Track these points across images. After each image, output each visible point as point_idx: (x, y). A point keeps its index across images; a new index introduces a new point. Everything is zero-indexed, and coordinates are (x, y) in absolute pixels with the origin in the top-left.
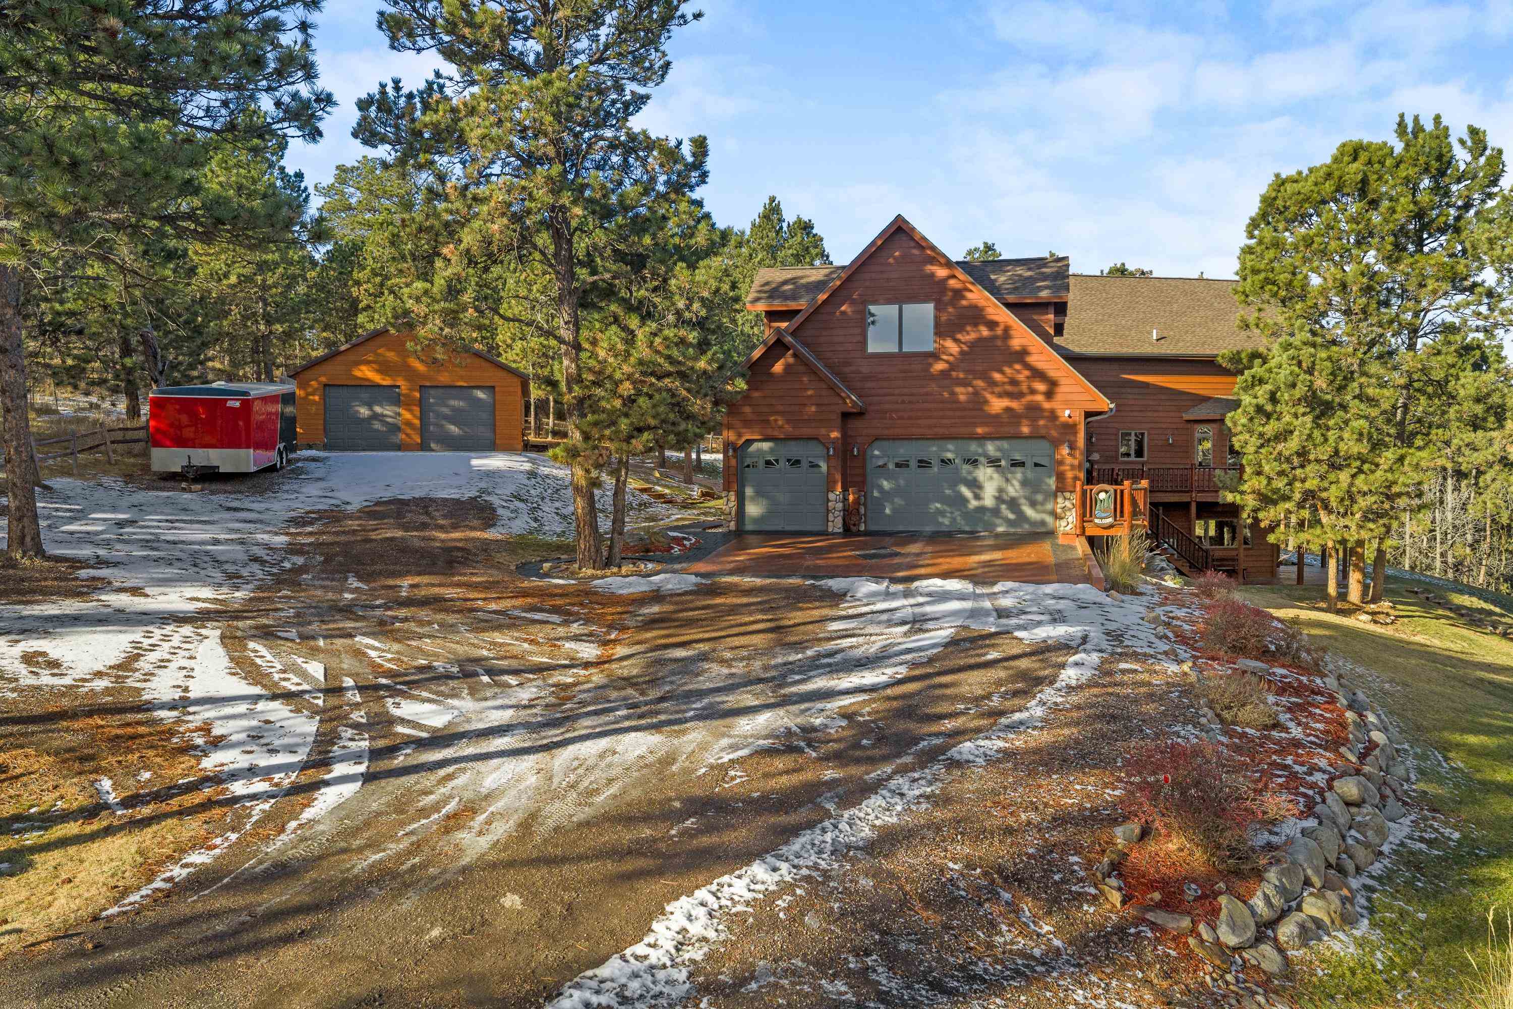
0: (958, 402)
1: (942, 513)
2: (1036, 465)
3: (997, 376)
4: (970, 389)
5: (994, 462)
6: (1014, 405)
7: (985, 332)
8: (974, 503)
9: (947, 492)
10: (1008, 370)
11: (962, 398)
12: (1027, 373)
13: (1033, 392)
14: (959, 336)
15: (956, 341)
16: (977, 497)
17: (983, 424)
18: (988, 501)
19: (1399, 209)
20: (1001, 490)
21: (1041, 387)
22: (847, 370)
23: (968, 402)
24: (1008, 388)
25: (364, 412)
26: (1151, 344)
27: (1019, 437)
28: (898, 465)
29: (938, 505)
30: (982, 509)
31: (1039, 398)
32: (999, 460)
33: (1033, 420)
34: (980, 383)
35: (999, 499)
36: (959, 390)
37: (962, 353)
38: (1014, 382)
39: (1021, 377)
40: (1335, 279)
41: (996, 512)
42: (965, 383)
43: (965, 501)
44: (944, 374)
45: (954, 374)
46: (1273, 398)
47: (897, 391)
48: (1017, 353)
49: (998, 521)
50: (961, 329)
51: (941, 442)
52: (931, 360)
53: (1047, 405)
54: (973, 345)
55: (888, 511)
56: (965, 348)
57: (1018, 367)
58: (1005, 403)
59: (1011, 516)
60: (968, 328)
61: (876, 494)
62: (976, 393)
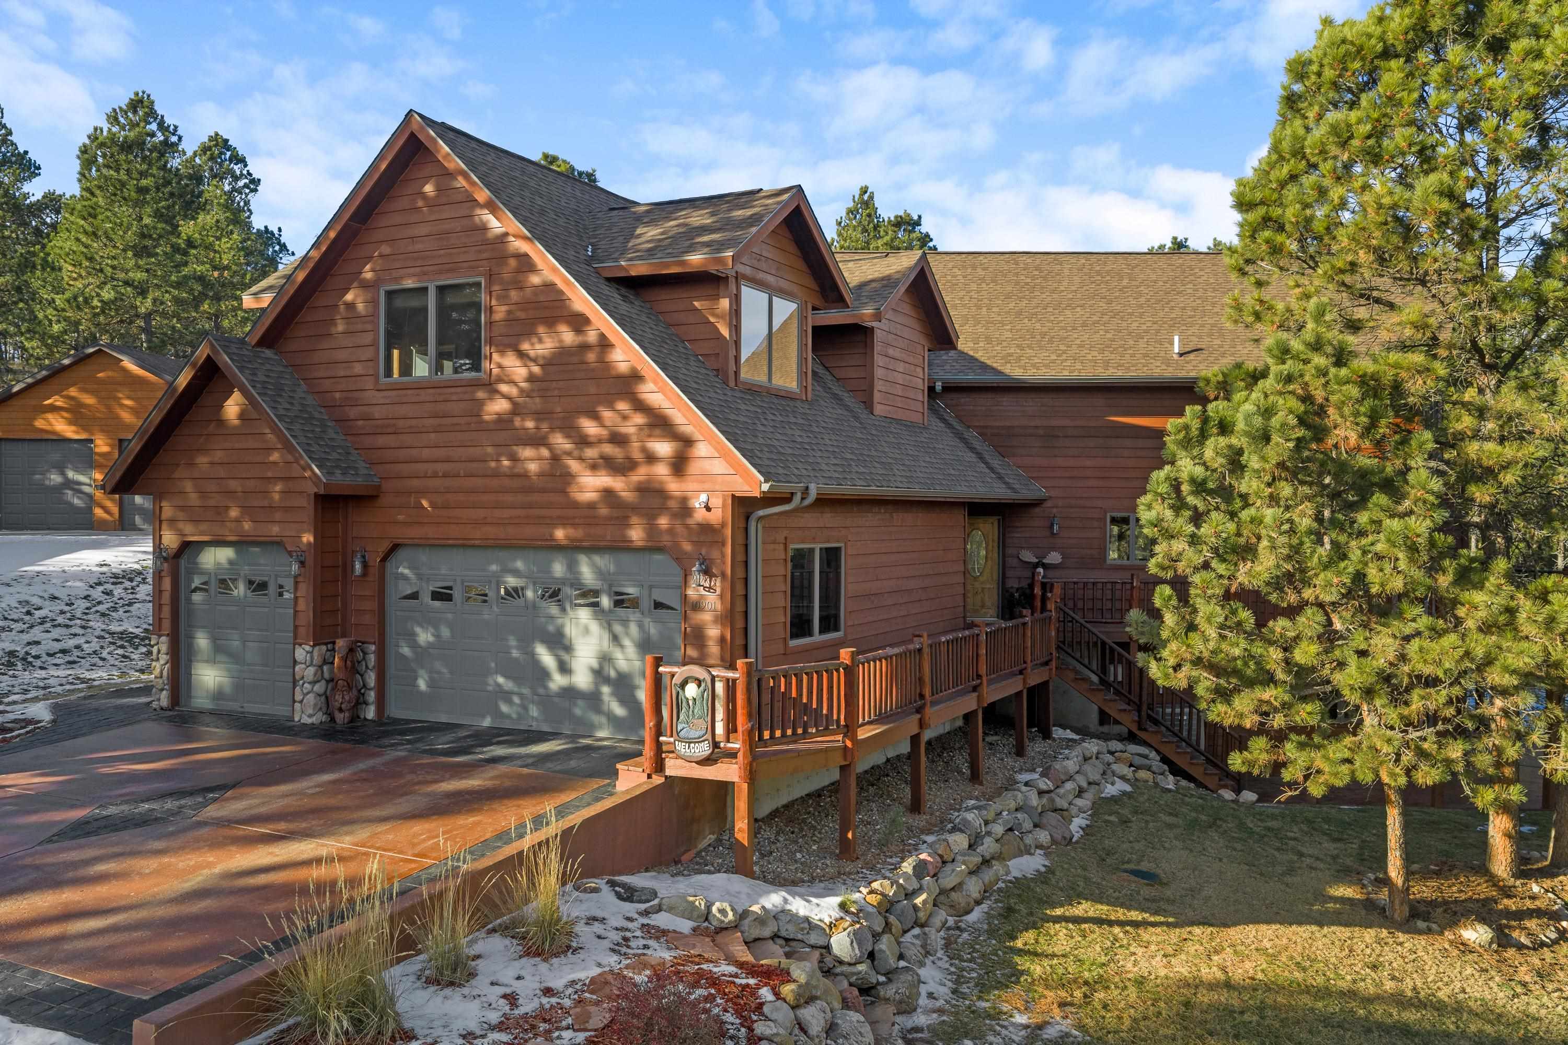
0: (525, 475)
1: (506, 696)
2: (658, 605)
3: (590, 427)
4: (545, 452)
5: (589, 597)
6: (617, 483)
7: (568, 337)
8: (558, 681)
9: (515, 653)
10: (607, 414)
11: (533, 467)
12: (639, 419)
13: (651, 458)
14: (525, 346)
15: (522, 355)
16: (564, 668)
17: (564, 522)
18: (582, 679)
19: (1548, 51)
20: (605, 659)
21: (663, 448)
22: (353, 413)
23: (541, 475)
24: (609, 449)
25: (55, 478)
26: (1168, 362)
27: (625, 547)
28: (436, 596)
29: (501, 680)
30: (570, 693)
31: (662, 470)
32: (596, 593)
33: (650, 516)
34: (560, 441)
35: (599, 674)
36: (527, 452)
37: (531, 378)
38: (618, 439)
39: (629, 429)
40: (1380, 206)
41: (593, 699)
42: (538, 441)
43: (544, 674)
44: (503, 422)
45: (517, 422)
46: (1236, 463)
47: (426, 453)
48: (620, 377)
49: (596, 719)
50: (529, 332)
51: (502, 554)
52: (481, 394)
53: (674, 486)
54: (548, 363)
55: (422, 685)
56: (536, 369)
57: (622, 406)
58: (603, 480)
59: (619, 710)
60: (541, 329)
61: (406, 651)
62: (555, 458)
